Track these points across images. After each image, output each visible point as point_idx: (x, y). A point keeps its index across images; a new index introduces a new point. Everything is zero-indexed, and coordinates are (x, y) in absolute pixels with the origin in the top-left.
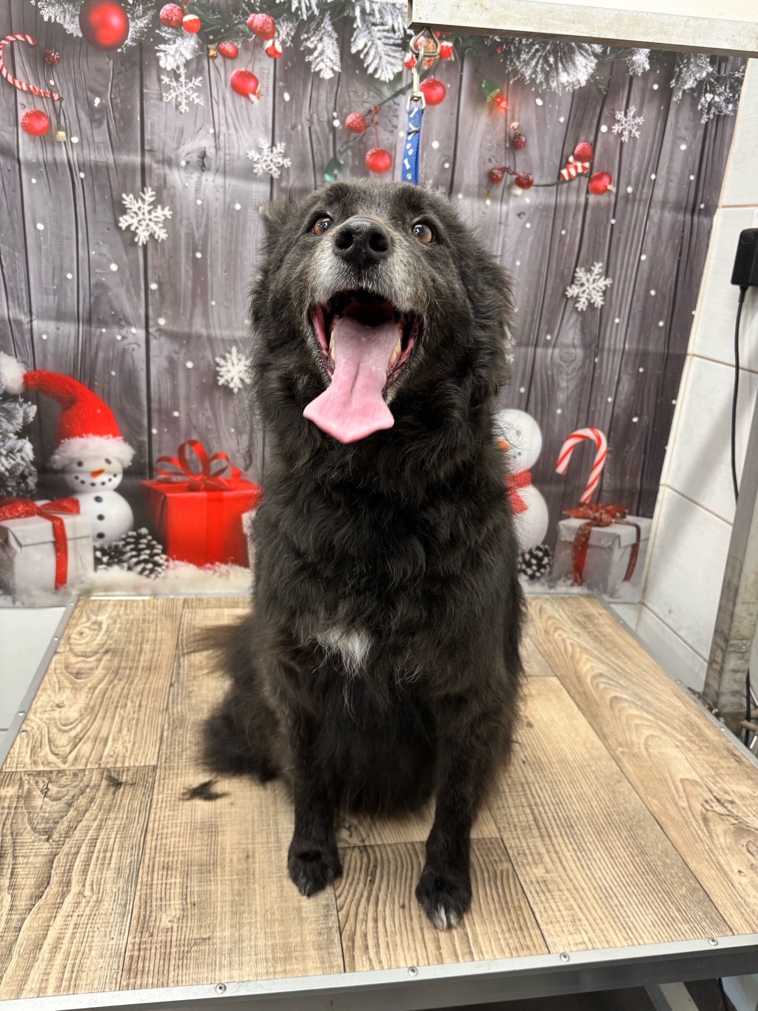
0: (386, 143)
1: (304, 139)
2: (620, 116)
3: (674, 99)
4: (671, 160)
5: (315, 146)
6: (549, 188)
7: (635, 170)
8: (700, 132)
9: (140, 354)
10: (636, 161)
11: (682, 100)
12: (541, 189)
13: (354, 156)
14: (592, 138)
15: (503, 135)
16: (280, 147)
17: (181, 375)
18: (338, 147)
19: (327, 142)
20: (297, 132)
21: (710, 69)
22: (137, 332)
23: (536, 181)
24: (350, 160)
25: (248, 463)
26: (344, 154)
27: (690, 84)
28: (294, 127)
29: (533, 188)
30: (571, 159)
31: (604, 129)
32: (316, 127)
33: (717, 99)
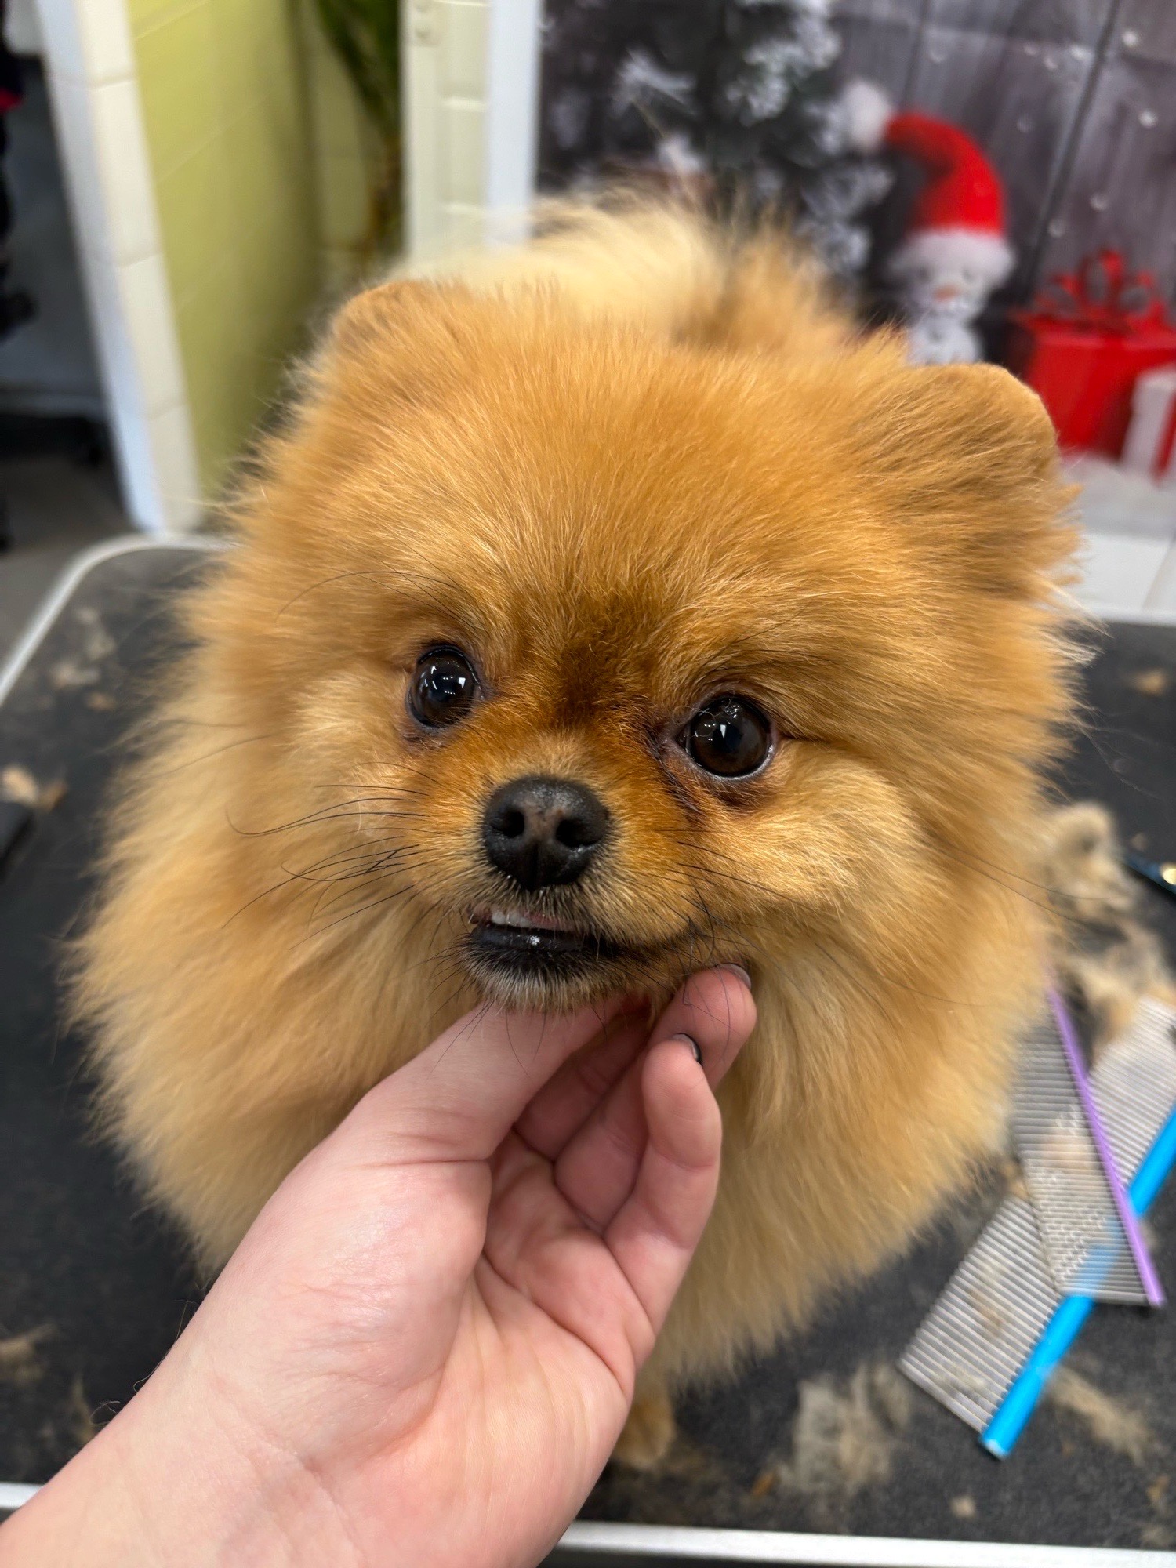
9: (1073, 95)
17: (1128, 136)
22: (1082, 54)
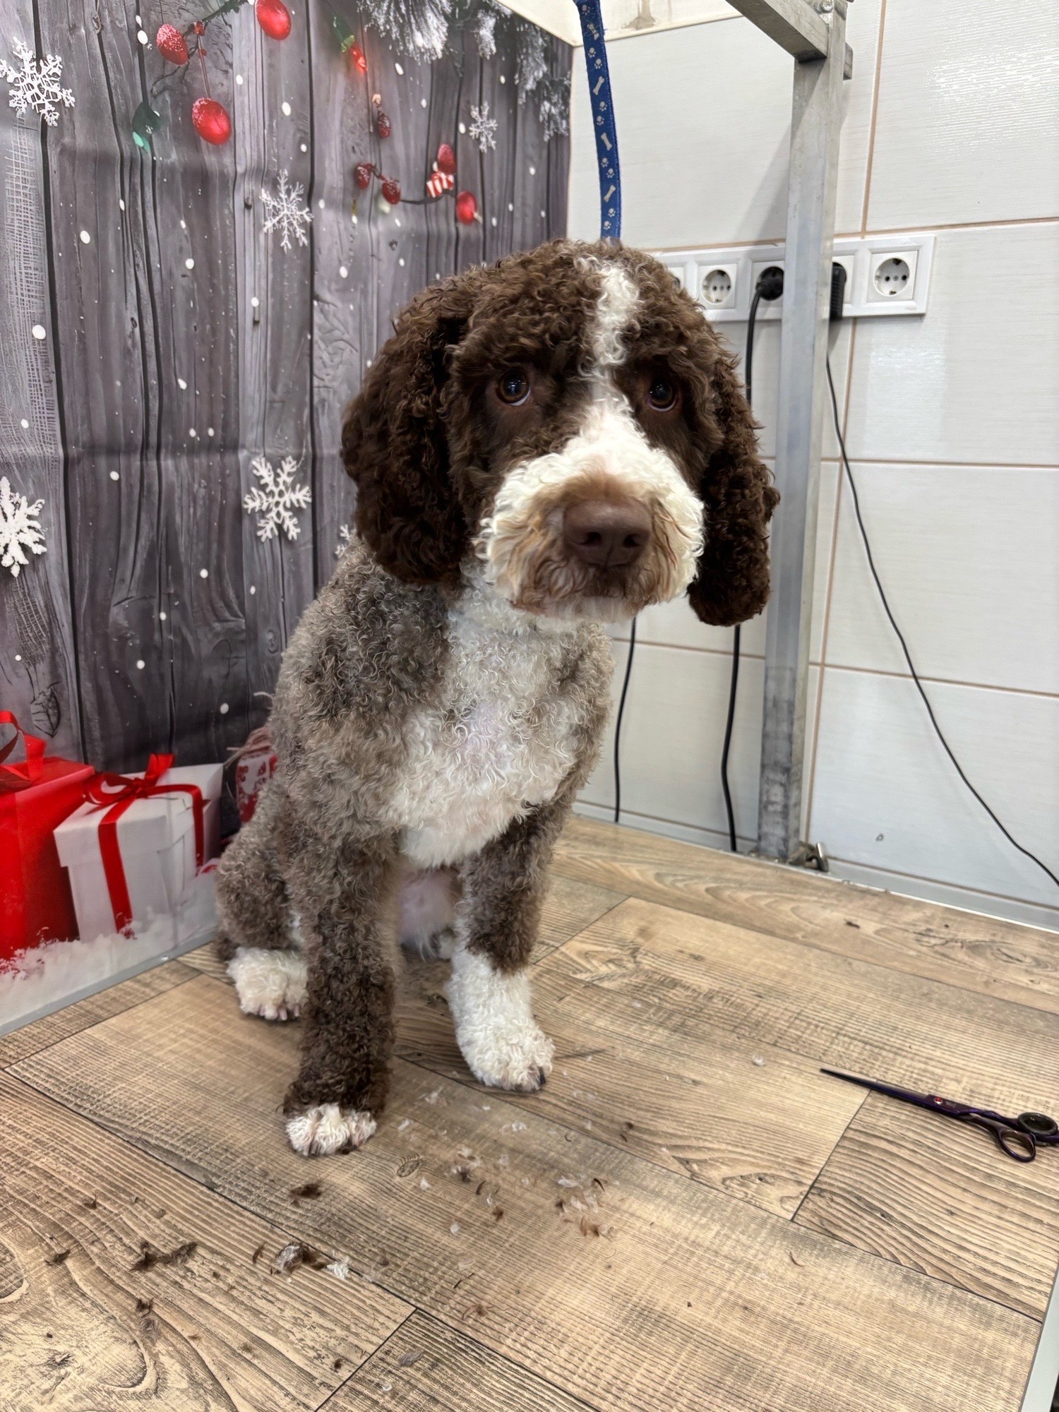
0: (220, 90)
1: (92, 56)
2: (475, 113)
3: (520, 102)
4: (524, 187)
5: (111, 75)
6: (417, 207)
7: (496, 194)
8: (545, 153)
10: (496, 183)
11: (526, 104)
12: (409, 206)
13: (175, 106)
14: (452, 141)
15: (365, 111)
16: (53, 64)
18: (149, 85)
19: (131, 70)
20: (79, 38)
21: (545, 68)
23: (403, 195)
24: (170, 112)
25: (54, 719)
26: (160, 99)
27: (530, 85)
28: (73, 29)
29: (400, 204)
30: (435, 166)
31: (462, 128)
32: (109, 37)
33: (553, 111)
